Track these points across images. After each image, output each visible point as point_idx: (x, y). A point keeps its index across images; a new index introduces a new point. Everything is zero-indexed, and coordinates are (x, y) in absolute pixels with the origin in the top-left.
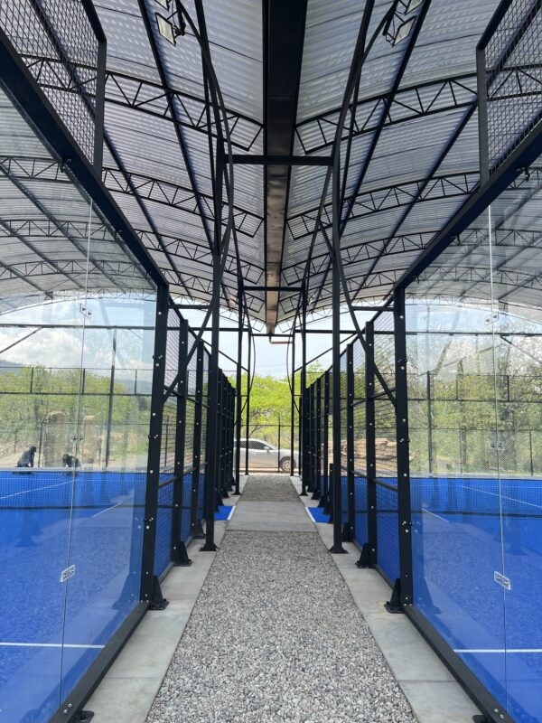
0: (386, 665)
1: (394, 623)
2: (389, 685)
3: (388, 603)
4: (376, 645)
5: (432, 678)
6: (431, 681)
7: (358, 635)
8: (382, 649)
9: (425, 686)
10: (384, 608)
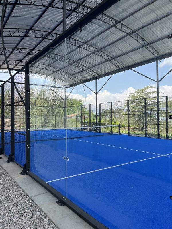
0: (25, 193)
1: (24, 179)
2: (27, 199)
3: (21, 172)
4: (20, 187)
5: (41, 193)
6: (41, 194)
7: (12, 185)
8: (22, 188)
9: (40, 196)
10: (20, 174)
